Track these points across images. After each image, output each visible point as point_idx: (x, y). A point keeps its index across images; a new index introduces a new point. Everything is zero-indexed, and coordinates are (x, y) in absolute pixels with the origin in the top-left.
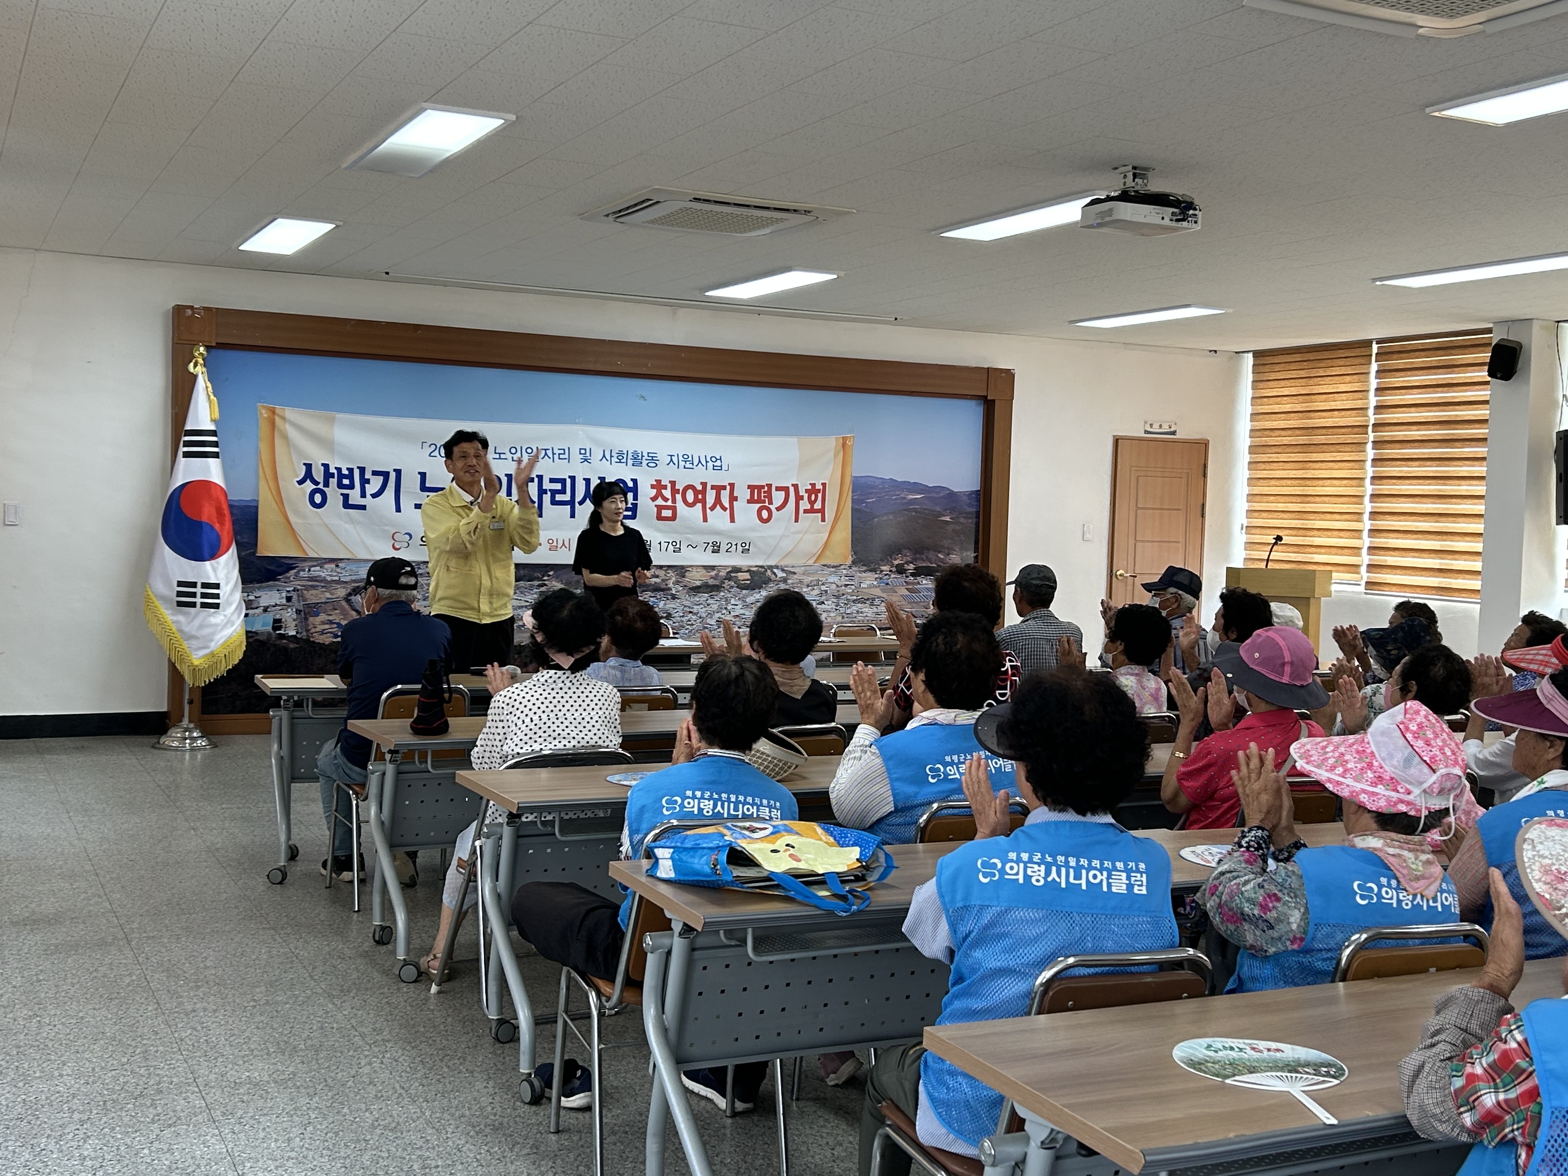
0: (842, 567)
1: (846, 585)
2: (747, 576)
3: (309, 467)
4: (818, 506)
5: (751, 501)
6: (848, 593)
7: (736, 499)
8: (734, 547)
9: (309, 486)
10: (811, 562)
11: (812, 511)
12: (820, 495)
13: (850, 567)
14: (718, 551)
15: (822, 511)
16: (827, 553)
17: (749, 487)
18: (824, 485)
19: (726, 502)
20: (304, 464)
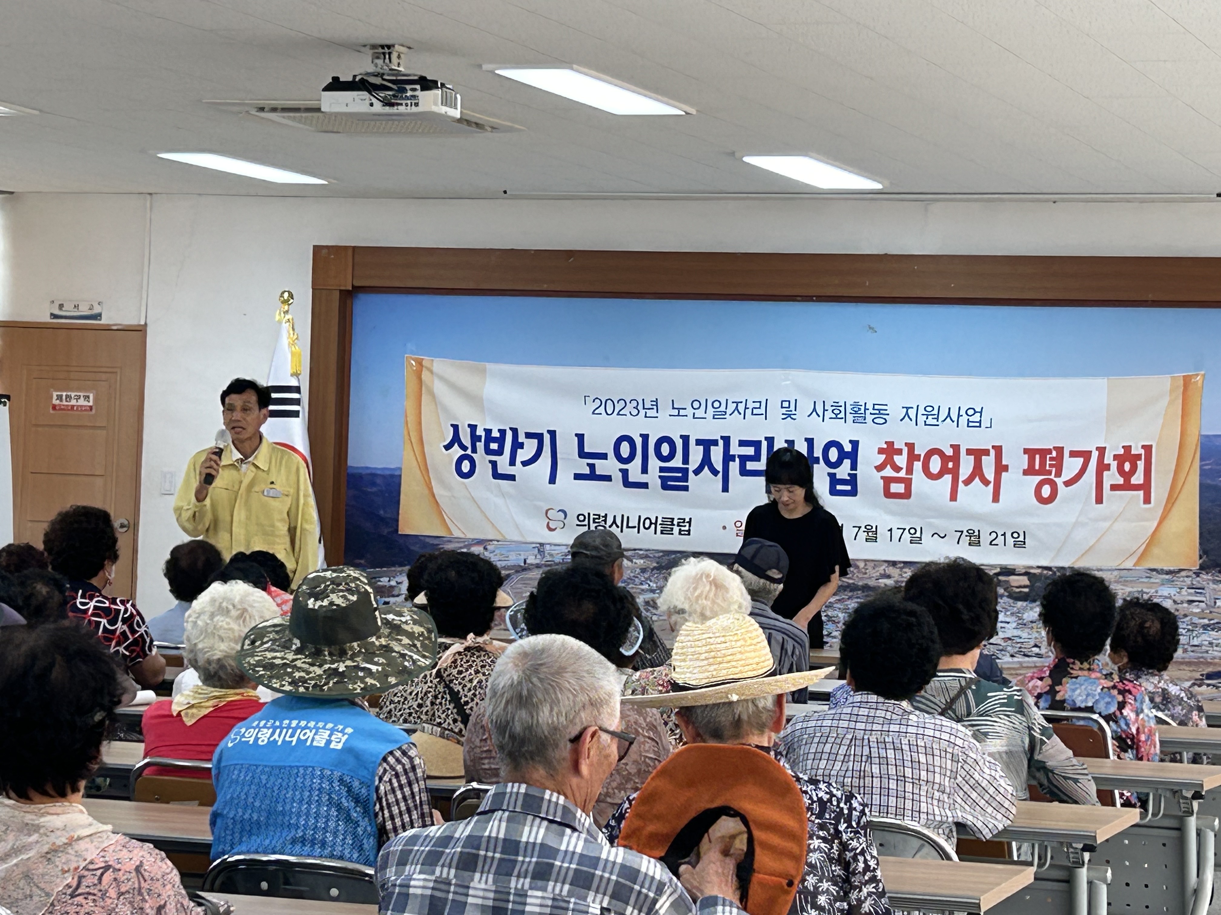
0: (1183, 574)
1: (1191, 602)
2: (1025, 580)
3: (455, 427)
4: (1138, 479)
5: (1029, 471)
6: (1195, 614)
7: (1006, 468)
8: (1001, 539)
9: (456, 452)
10: (1129, 564)
11: (1127, 486)
12: (1141, 465)
13: (1197, 574)
14: (978, 544)
15: (1146, 487)
16: (1156, 551)
17: (1026, 451)
18: (1148, 449)
19: (990, 475)
20: (452, 425)
